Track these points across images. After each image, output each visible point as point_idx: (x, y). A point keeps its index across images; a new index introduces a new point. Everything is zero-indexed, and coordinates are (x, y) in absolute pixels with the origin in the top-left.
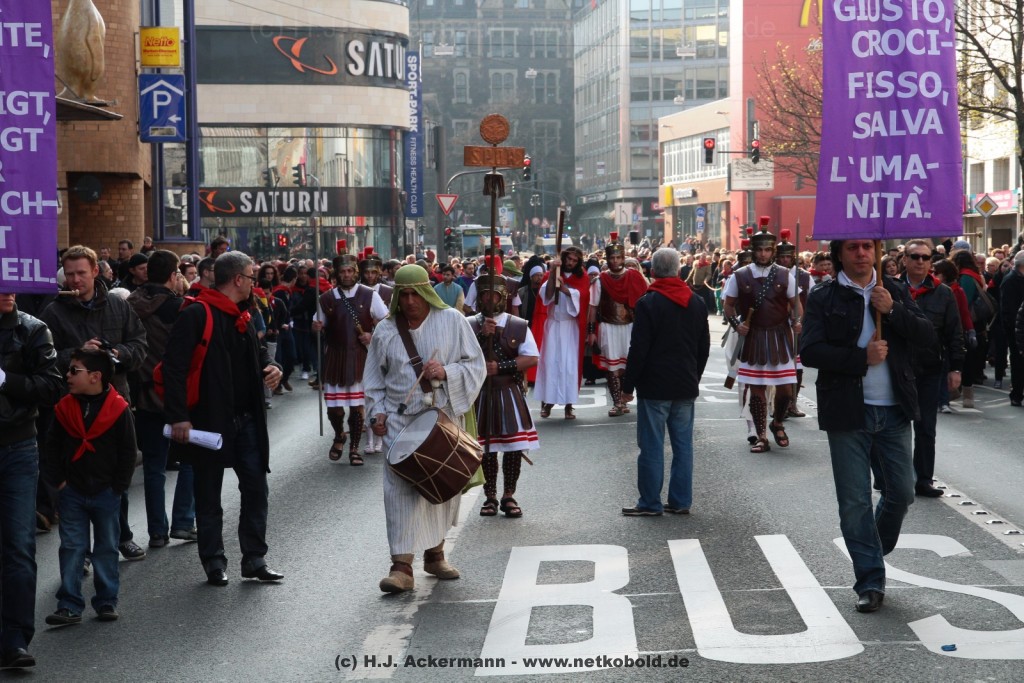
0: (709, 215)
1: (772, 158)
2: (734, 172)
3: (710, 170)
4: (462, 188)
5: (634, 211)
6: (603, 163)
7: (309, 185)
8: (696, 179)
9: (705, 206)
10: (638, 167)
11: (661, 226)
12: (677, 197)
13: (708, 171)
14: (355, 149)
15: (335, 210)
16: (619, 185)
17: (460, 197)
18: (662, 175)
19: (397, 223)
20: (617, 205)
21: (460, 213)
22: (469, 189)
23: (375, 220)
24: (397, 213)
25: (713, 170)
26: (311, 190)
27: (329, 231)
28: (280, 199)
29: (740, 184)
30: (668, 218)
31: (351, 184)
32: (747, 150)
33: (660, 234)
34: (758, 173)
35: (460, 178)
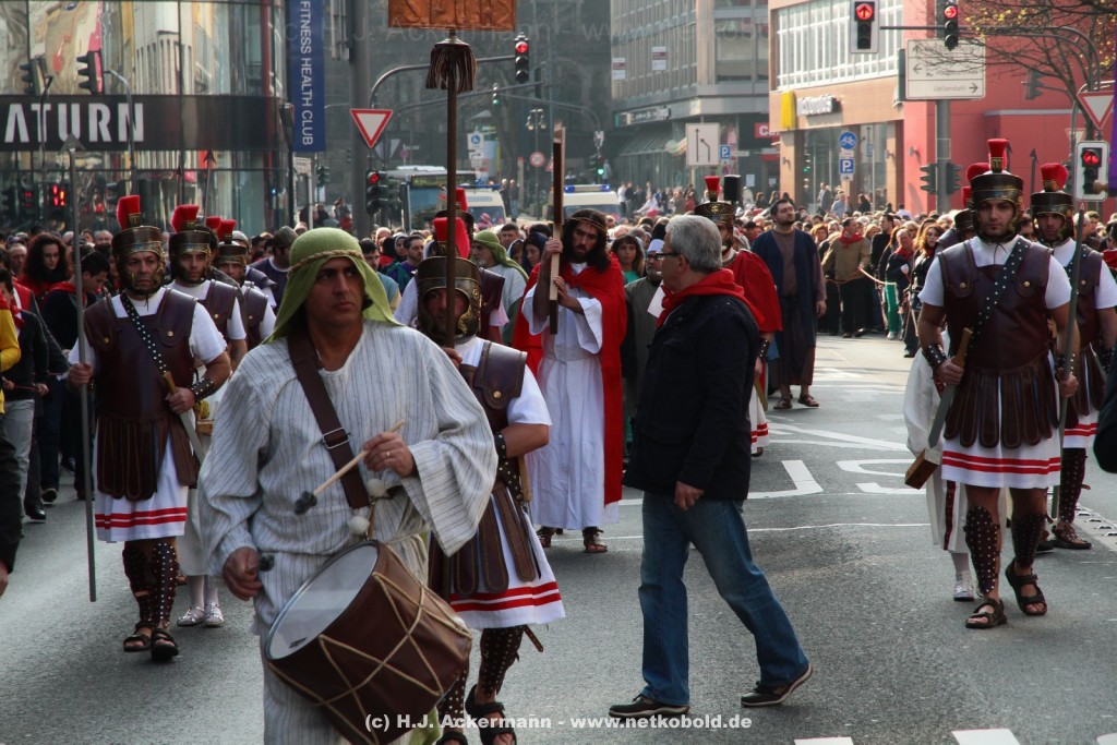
0: (864, 146)
1: (982, 38)
2: (911, 64)
3: (866, 61)
4: (397, 97)
5: (723, 139)
6: (663, 49)
7: (108, 92)
8: (839, 79)
9: (856, 128)
10: (730, 57)
11: (773, 167)
12: (802, 112)
13: (862, 64)
14: (195, 23)
15: (158, 138)
16: (694, 90)
17: (395, 115)
18: (776, 71)
19: (276, 163)
20: (691, 128)
21: (395, 143)
22: (410, 98)
23: (234, 158)
24: (276, 143)
25: (871, 62)
26: (113, 101)
27: (147, 177)
28: (53, 117)
29: (923, 86)
30: (787, 152)
31: (188, 89)
32: (936, 24)
33: (772, 182)
34: (957, 67)
35: (392, 78)
